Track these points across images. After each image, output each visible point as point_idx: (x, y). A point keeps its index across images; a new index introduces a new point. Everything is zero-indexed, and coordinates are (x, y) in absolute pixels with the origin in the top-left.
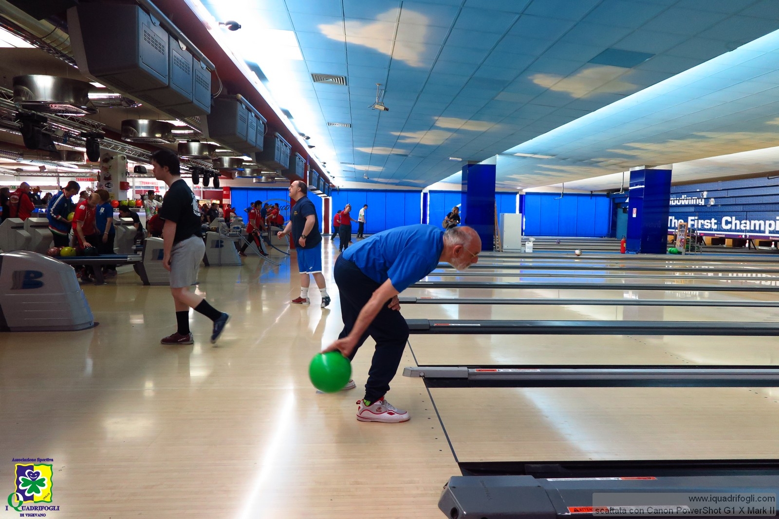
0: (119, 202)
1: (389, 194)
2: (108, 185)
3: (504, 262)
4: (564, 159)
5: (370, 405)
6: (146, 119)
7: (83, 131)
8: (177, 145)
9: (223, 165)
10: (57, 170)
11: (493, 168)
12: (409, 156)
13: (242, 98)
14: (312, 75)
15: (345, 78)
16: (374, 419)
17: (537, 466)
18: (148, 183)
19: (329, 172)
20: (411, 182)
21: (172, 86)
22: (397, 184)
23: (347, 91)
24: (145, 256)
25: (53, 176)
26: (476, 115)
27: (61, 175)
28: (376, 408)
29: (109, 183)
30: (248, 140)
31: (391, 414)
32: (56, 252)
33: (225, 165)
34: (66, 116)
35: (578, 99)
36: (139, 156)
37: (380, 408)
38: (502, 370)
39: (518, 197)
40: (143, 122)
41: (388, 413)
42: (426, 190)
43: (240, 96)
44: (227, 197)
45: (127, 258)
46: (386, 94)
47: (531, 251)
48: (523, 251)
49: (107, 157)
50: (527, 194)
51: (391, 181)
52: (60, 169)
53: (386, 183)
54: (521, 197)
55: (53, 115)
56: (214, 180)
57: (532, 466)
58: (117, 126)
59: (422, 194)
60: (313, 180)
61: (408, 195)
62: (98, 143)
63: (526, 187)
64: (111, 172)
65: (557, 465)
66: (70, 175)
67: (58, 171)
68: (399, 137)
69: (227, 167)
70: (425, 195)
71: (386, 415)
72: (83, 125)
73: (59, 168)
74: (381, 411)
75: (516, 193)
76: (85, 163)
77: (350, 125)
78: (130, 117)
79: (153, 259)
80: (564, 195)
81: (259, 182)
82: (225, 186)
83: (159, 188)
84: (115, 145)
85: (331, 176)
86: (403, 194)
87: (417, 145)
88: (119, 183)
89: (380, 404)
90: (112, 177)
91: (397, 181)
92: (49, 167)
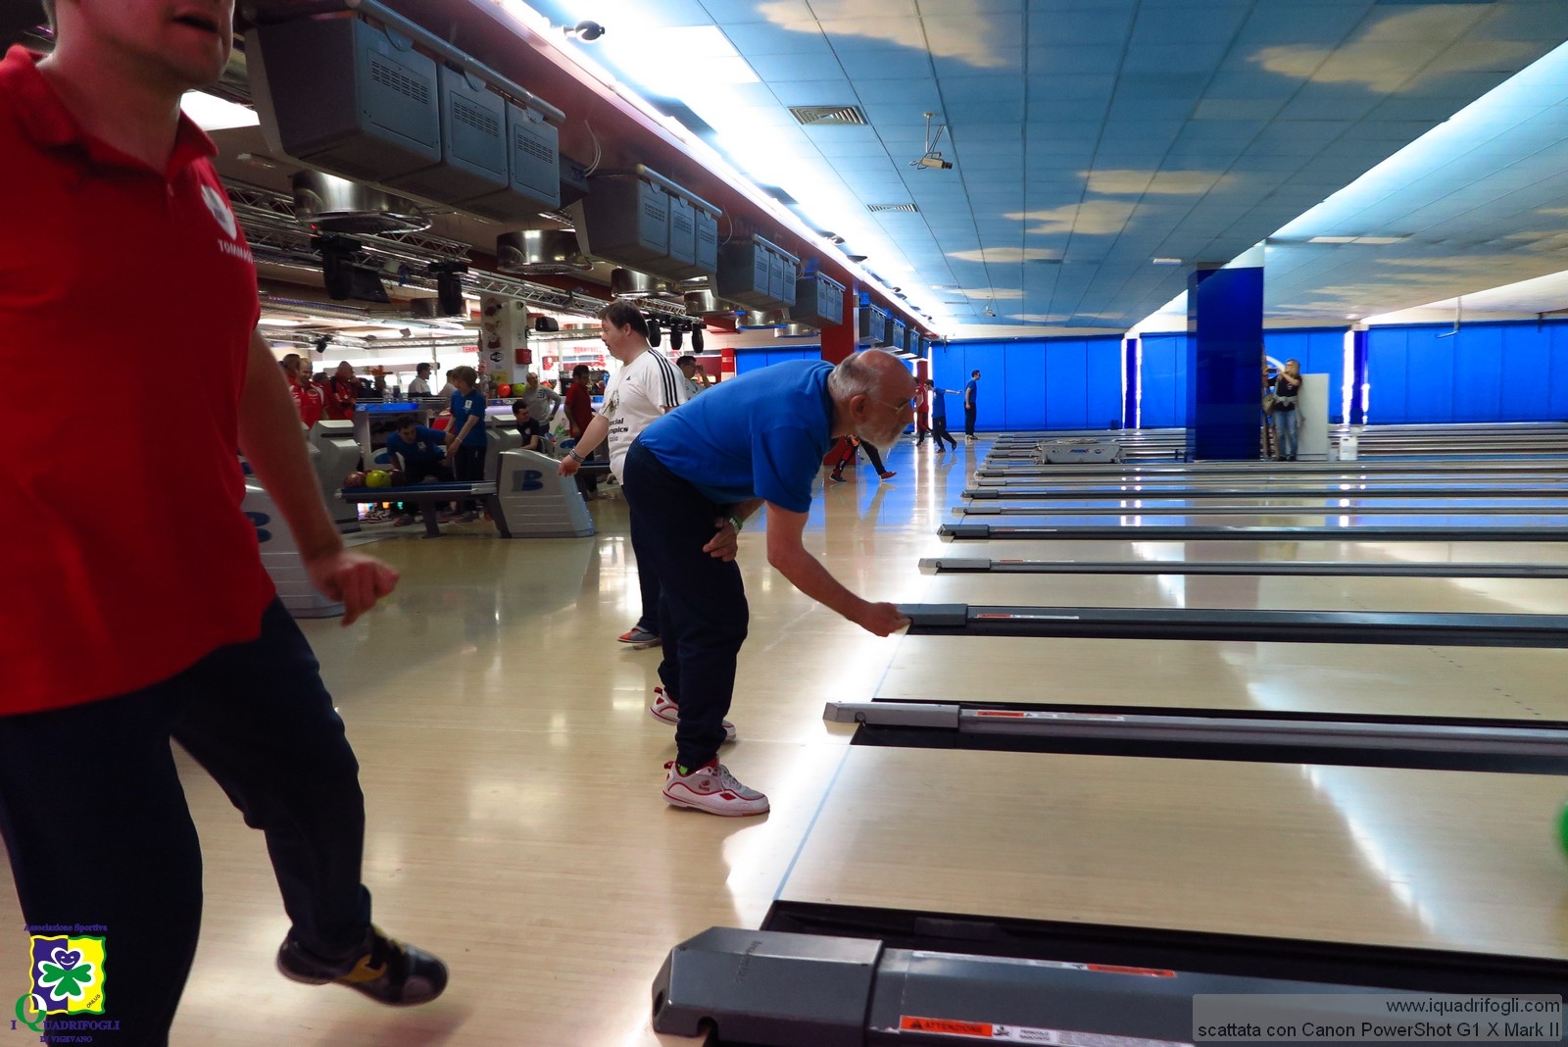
0: (511, 386)
1: (1049, 346)
2: (496, 357)
3: (1269, 482)
4: (1434, 242)
5: (688, 774)
6: (536, 229)
7: (436, 261)
8: (610, 274)
9: (704, 307)
10: (430, 334)
11: (1255, 276)
12: (1065, 262)
13: (646, 172)
14: (791, 110)
15: (857, 108)
16: (693, 802)
17: (945, 922)
18: (585, 349)
19: (916, 309)
20: (1096, 319)
21: (454, 161)
22: (1067, 325)
23: (873, 136)
24: (501, 486)
25: (423, 346)
26: (1169, 159)
27: (437, 342)
28: (700, 781)
29: (496, 354)
30: (673, 253)
31: (728, 797)
32: (358, 481)
33: (708, 306)
34: (399, 236)
35: (1391, 97)
36: (543, 299)
37: (707, 783)
38: (1035, 715)
39: (1349, 339)
40: (532, 235)
41: (723, 796)
42: (1133, 333)
43: (643, 168)
44: (729, 368)
45: (470, 488)
46: (954, 132)
47: (1353, 457)
48: (1333, 459)
49: (492, 305)
50: (1373, 328)
51: (1051, 318)
52: (435, 332)
53: (1045, 324)
54: (1360, 337)
55: (375, 236)
56: (693, 338)
57: (934, 921)
58: (490, 245)
59: (1124, 343)
60: (872, 326)
61: (1092, 345)
62: (459, 281)
63: (1367, 314)
64: (500, 332)
65: (991, 925)
66: (455, 341)
67: (434, 336)
68: (1025, 224)
69: (712, 310)
70: (1132, 344)
71: (716, 799)
72: (430, 250)
73: (433, 331)
74: (708, 789)
75: (1346, 329)
76: (469, 319)
77: (913, 205)
78: (510, 229)
79: (515, 489)
80: (1463, 325)
81: (786, 336)
82: (725, 347)
83: (605, 358)
84: (496, 282)
85: (925, 316)
86: (1082, 345)
87: (1071, 238)
88: (513, 351)
89: (710, 774)
90: (503, 342)
91: (1064, 318)
92: (416, 330)
